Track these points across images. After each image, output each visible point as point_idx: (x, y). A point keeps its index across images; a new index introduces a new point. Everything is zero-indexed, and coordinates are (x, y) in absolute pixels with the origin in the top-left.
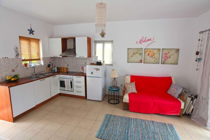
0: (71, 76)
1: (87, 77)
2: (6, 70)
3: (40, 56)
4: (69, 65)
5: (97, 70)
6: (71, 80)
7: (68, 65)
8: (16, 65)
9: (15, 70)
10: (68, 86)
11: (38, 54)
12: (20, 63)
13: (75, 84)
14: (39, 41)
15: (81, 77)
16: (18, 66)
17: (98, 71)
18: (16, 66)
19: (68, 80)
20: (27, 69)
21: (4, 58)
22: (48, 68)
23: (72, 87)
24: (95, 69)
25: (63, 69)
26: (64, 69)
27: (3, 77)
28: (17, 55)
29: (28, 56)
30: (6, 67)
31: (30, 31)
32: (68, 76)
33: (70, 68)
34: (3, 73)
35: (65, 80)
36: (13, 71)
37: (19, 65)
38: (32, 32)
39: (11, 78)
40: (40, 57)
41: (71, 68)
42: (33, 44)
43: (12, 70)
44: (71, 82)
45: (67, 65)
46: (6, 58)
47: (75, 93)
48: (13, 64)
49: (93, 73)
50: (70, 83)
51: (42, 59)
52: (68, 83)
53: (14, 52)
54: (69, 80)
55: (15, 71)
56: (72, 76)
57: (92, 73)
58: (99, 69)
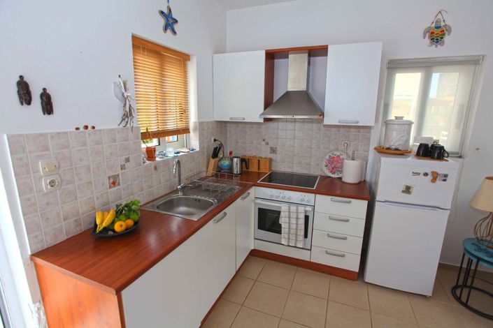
0: (309, 197)
1: (377, 203)
2: (90, 183)
3: (187, 118)
4: (279, 150)
5: (434, 180)
6: (308, 208)
7: (273, 151)
8: (123, 158)
9: (120, 176)
10: (292, 231)
11: (184, 111)
12: (136, 150)
13: (318, 224)
14: (188, 62)
15: (353, 201)
16: (127, 160)
17: (439, 182)
18: (121, 161)
19: (293, 208)
20: (156, 168)
21: (82, 129)
22: (213, 161)
23: (306, 236)
24: (426, 174)
25: (256, 161)
26: (262, 163)
27: (81, 211)
28: (128, 115)
29: (153, 118)
30: (88, 169)
31: (168, 20)
32: (295, 196)
33: (279, 160)
34: (79, 195)
35: (284, 208)
36: (114, 183)
37: (132, 158)
38: (171, 21)
39: (113, 223)
40: (188, 123)
41: (283, 162)
42: (173, 73)
43: (109, 178)
44: (307, 218)
45: (272, 148)
46: (86, 127)
47: (318, 257)
48: (111, 154)
49: (414, 191)
50: (302, 221)
51: (195, 130)
52: (293, 221)
53: (118, 104)
54: (301, 209)
55: (119, 184)
56: (311, 196)
57: (408, 190)
58: (446, 176)
